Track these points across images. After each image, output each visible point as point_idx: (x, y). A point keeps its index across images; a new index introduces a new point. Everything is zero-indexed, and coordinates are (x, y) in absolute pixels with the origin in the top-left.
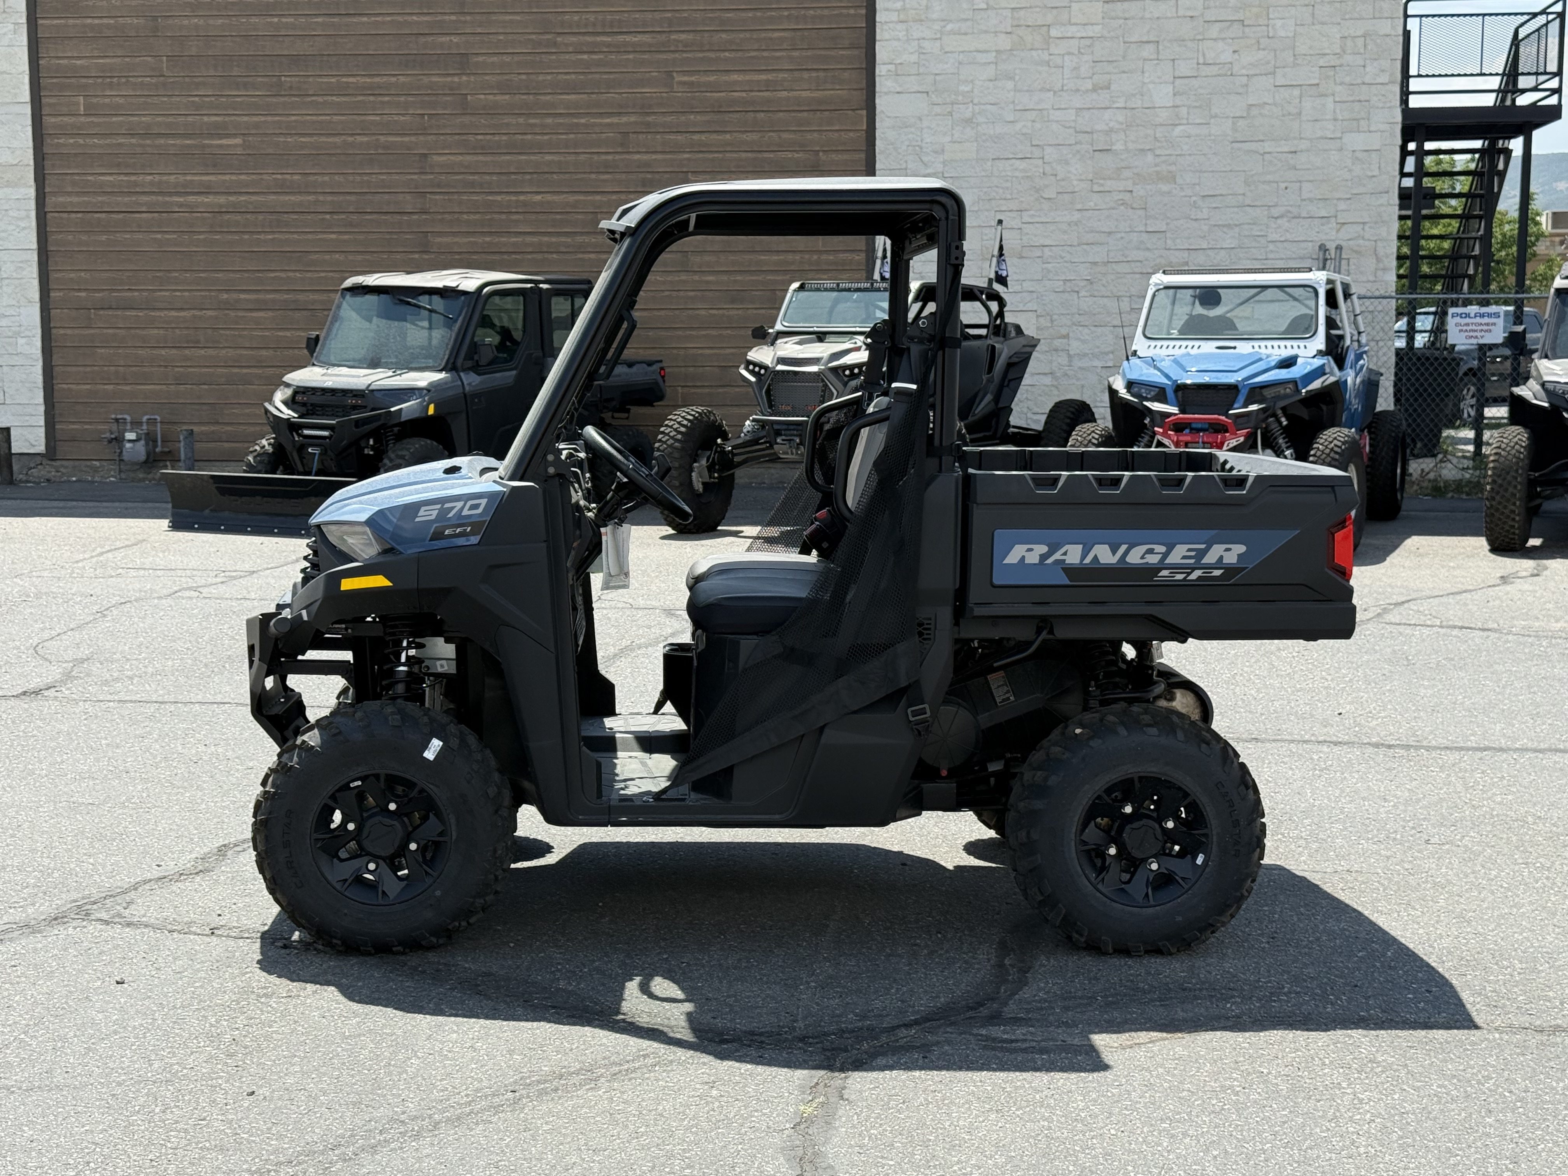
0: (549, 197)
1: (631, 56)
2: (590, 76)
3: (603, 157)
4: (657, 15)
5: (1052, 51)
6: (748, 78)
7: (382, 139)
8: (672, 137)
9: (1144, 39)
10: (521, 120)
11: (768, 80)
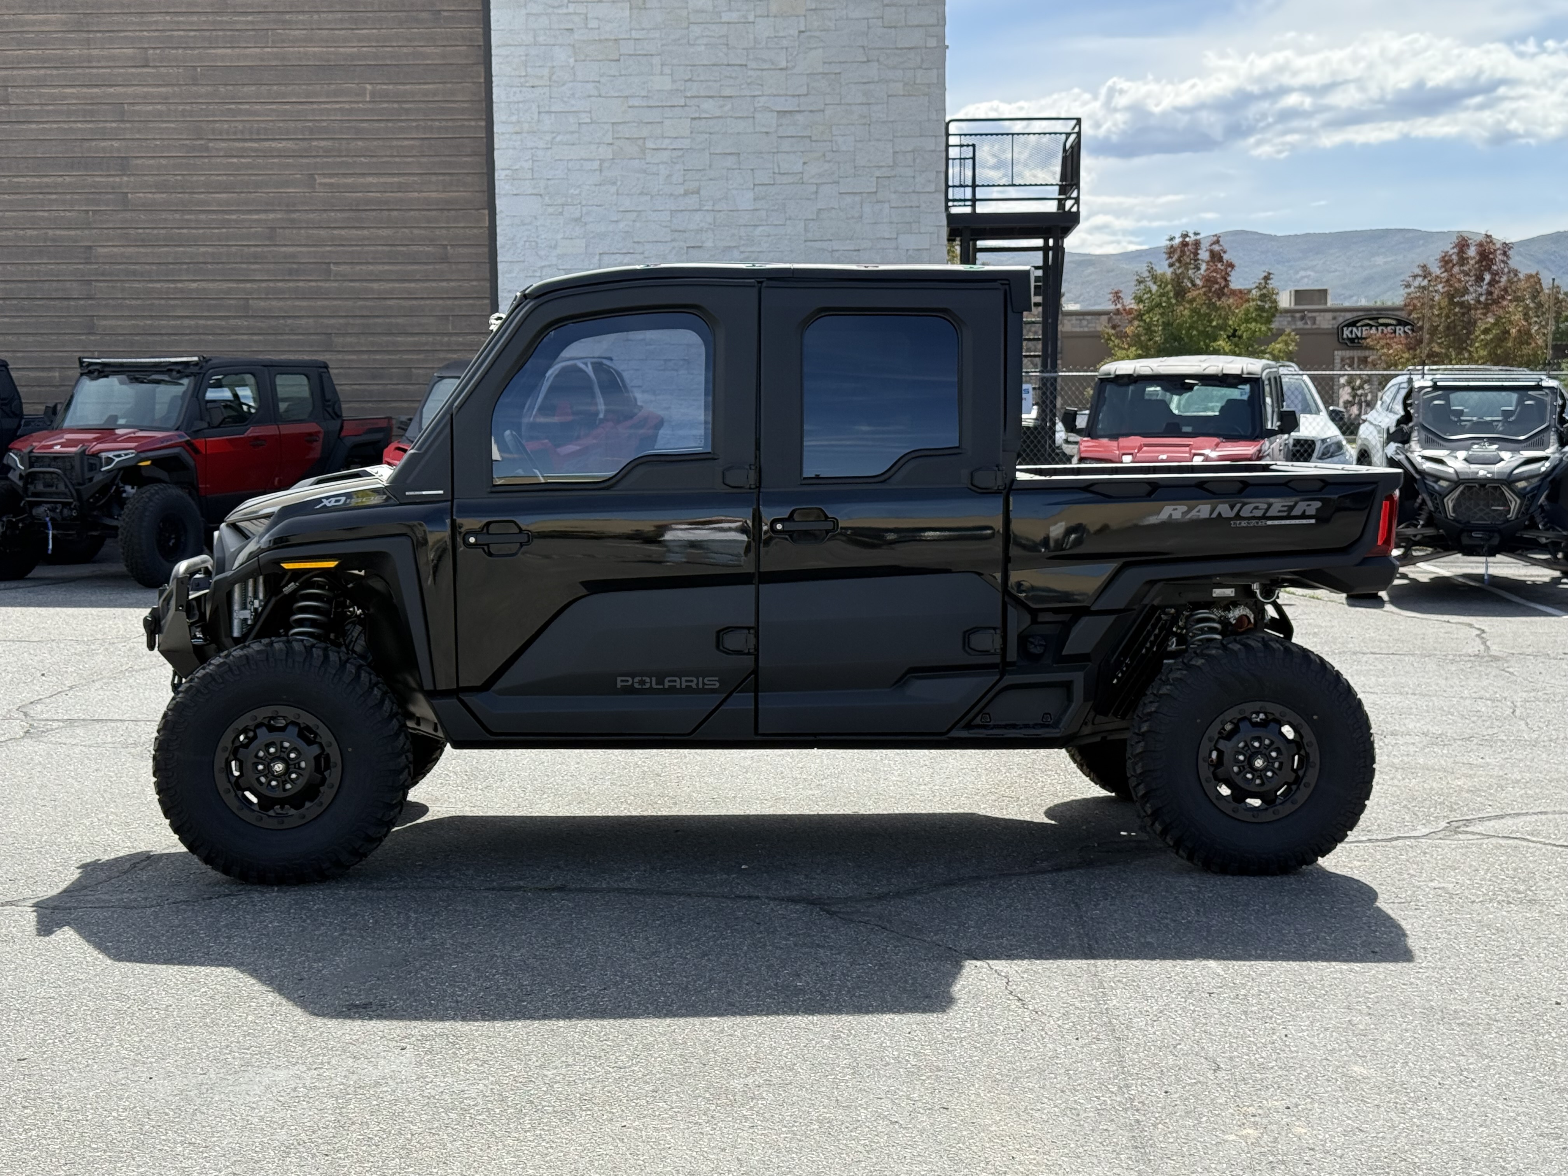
0: (204, 285)
1: (276, 160)
2: (239, 178)
3: (253, 249)
4: (300, 125)
5: (648, 160)
6: (382, 180)
7: (50, 232)
8: (315, 232)
9: (728, 151)
10: (177, 216)
11: (400, 183)
